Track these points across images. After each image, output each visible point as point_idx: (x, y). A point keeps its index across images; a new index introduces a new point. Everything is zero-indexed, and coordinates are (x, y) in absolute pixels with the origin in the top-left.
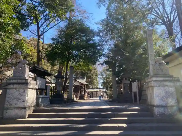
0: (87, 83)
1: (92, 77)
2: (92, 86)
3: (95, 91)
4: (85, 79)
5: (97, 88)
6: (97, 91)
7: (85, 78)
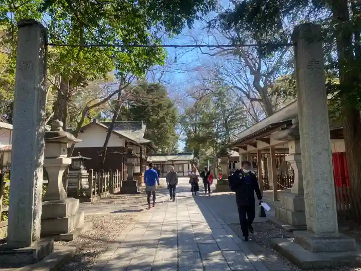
0: (148, 141)
1: (162, 127)
2: (163, 148)
3: (168, 161)
4: (141, 128)
5: (175, 153)
6: (173, 161)
7: (144, 127)
